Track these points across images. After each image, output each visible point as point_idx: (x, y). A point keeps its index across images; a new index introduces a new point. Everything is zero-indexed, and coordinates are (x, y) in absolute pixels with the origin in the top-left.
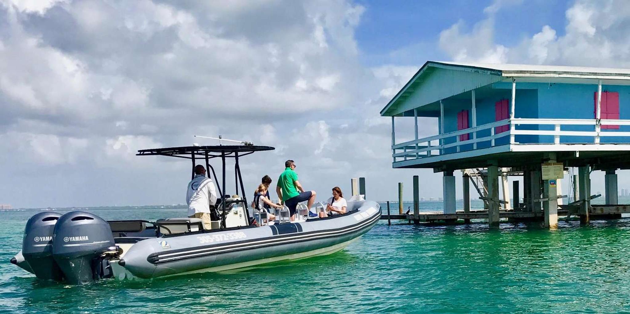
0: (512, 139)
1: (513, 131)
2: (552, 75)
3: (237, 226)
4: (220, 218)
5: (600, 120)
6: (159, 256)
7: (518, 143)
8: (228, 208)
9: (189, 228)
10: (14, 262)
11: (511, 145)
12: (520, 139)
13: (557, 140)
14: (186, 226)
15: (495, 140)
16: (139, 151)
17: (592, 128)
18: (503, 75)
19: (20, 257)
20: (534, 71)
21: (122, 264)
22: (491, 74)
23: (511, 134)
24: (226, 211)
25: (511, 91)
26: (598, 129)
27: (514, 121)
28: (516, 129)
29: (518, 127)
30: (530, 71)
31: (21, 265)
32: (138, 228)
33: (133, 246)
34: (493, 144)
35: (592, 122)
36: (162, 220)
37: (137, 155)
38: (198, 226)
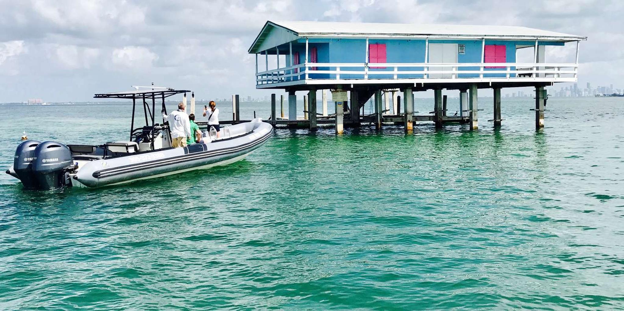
0: (307, 76)
1: (307, 71)
2: (333, 35)
3: (159, 149)
4: (150, 141)
5: (367, 64)
6: (101, 173)
7: (311, 79)
8: (157, 134)
9: (127, 149)
10: (8, 172)
11: (306, 80)
12: (312, 76)
13: (338, 77)
14: (125, 148)
15: (301, 75)
16: (95, 95)
17: (362, 69)
18: (299, 35)
19: (12, 170)
20: (320, 33)
21: (76, 178)
22: (294, 34)
23: (306, 73)
24: (155, 136)
25: (305, 44)
26: (367, 70)
27: (308, 65)
28: (309, 70)
29: (310, 69)
30: (318, 33)
31: (12, 174)
32: (91, 150)
33: (87, 163)
34: (299, 78)
35: (362, 65)
36: (110, 142)
37: (94, 97)
38: (133, 147)
